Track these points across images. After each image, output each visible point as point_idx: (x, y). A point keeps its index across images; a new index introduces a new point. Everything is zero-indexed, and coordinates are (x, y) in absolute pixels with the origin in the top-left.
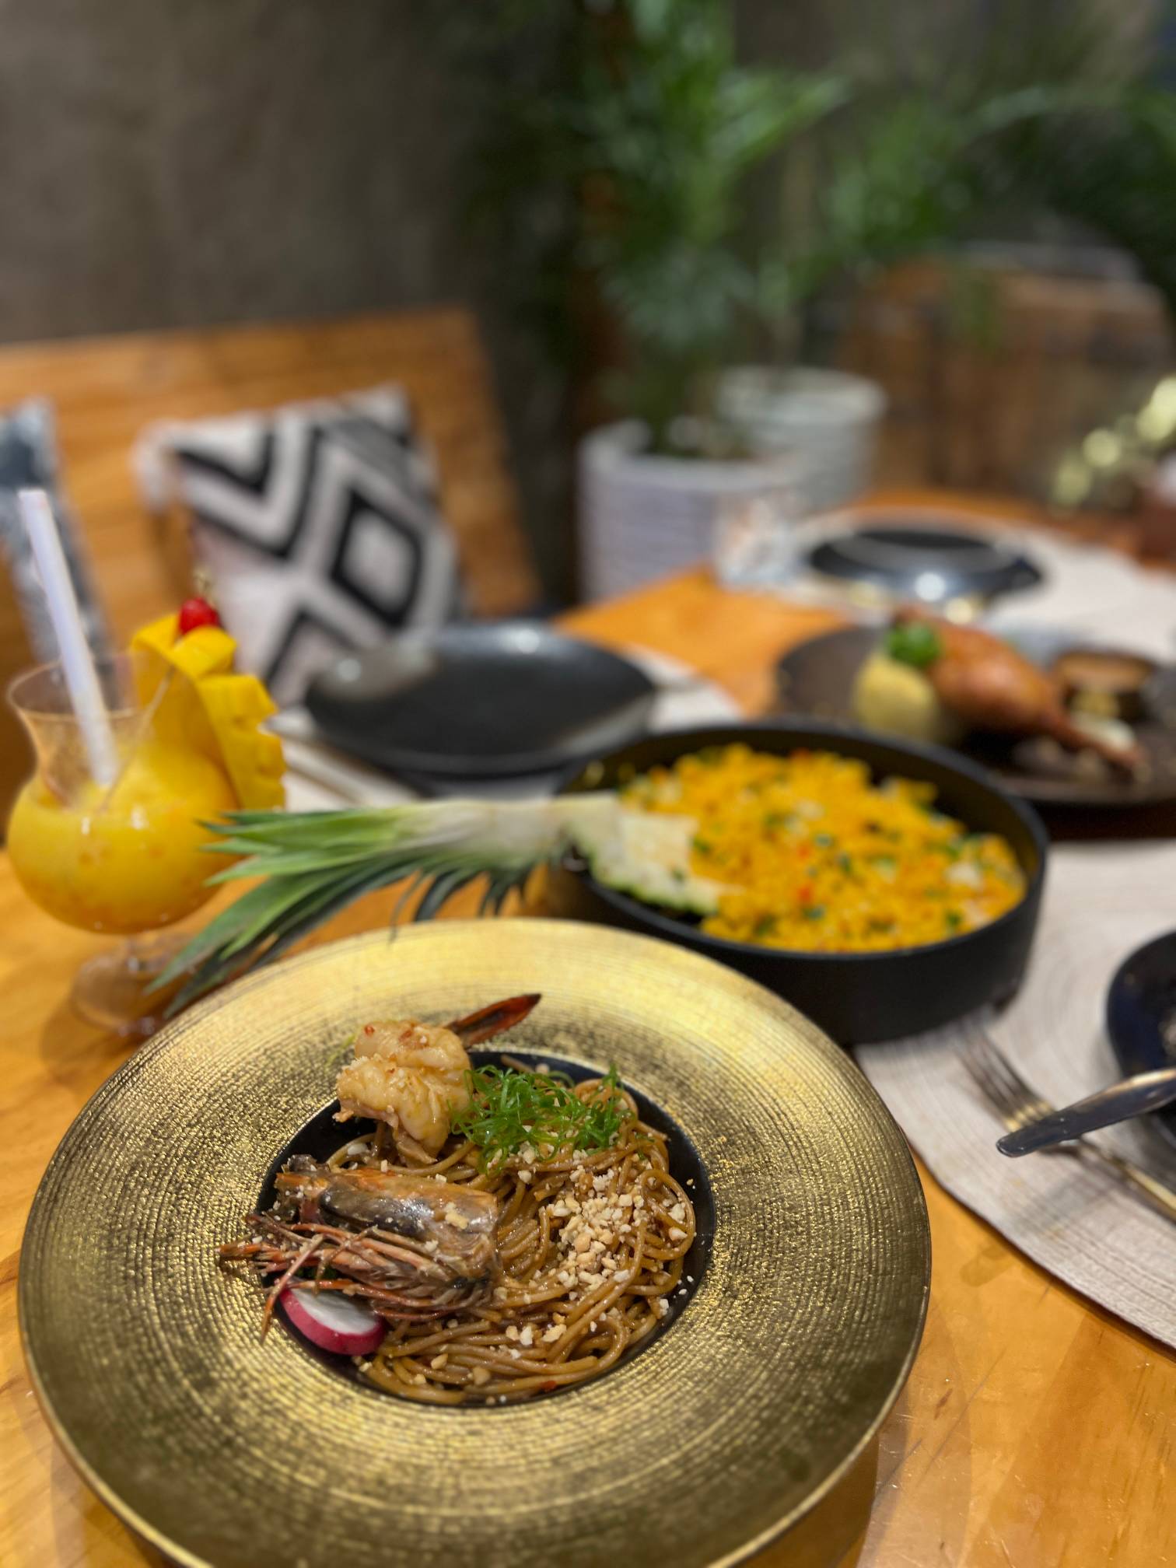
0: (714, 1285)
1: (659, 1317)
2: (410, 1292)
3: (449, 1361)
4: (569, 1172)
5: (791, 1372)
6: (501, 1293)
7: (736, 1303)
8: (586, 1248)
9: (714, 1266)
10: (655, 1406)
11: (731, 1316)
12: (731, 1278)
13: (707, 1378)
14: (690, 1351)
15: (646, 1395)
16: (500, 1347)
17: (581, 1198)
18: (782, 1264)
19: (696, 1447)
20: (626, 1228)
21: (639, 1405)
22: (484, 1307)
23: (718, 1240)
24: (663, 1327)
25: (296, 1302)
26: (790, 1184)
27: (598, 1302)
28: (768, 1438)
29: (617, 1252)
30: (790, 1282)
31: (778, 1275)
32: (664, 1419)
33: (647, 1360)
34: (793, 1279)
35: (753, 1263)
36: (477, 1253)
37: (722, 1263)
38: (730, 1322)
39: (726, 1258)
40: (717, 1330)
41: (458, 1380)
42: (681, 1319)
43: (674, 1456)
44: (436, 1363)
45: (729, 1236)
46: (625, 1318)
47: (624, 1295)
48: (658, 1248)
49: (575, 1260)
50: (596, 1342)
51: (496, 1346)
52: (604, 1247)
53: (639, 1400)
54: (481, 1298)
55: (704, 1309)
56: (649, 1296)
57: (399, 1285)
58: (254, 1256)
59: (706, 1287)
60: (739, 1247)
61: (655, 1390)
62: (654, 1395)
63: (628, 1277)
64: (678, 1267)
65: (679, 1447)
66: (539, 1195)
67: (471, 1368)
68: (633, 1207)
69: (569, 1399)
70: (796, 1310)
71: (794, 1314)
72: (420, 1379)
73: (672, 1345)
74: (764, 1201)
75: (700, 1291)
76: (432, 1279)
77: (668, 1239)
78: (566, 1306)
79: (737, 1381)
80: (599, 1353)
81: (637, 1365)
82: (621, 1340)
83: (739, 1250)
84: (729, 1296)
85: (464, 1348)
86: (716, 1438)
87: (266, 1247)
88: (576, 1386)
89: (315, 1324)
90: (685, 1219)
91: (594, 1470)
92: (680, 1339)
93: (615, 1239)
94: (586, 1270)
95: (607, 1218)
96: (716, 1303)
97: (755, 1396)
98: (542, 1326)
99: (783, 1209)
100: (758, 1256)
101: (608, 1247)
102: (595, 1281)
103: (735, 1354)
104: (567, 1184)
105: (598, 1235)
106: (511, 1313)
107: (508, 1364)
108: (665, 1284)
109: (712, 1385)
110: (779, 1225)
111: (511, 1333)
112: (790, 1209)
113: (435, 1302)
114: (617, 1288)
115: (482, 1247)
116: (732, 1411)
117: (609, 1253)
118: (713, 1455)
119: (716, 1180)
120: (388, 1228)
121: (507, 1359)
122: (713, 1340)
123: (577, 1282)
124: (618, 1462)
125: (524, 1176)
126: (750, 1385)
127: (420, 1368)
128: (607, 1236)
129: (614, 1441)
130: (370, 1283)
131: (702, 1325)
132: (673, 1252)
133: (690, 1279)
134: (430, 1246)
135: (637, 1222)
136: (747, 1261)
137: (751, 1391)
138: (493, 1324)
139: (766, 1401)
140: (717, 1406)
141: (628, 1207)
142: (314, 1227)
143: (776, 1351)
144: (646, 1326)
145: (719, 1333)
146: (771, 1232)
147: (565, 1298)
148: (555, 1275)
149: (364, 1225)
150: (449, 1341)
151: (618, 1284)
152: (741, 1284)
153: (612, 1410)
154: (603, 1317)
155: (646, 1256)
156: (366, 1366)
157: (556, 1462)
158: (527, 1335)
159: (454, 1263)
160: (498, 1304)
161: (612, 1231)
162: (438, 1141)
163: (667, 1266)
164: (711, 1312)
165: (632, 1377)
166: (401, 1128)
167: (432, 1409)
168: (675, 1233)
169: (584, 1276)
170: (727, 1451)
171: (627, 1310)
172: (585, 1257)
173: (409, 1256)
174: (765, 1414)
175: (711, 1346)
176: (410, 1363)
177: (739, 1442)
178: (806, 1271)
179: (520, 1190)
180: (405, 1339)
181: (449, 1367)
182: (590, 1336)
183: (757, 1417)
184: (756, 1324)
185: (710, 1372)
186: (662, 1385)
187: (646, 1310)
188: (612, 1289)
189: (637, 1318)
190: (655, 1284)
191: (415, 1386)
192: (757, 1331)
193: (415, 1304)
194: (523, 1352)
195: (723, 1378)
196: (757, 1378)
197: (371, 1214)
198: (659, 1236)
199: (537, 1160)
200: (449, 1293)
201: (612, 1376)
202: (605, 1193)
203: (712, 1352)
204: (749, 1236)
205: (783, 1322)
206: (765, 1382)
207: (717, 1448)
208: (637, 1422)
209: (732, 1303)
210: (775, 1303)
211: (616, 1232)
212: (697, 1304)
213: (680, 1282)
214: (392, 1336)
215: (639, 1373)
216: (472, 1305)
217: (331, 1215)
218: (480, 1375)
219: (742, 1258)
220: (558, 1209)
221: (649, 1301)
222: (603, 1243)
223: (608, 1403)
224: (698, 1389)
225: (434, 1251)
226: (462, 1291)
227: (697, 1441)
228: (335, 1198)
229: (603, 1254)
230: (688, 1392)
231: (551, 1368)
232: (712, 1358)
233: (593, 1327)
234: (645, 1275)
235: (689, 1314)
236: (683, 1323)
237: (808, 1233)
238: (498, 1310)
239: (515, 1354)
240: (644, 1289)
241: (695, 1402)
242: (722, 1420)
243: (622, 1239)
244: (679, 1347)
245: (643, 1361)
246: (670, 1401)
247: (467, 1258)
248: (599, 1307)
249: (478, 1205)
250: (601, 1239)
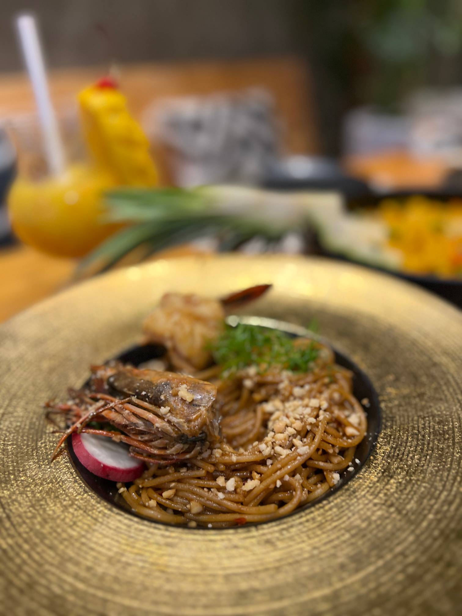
0: (375, 467)
1: (331, 485)
2: (156, 443)
3: (176, 495)
4: (277, 383)
5: (435, 539)
6: (217, 453)
7: (392, 481)
8: (281, 430)
9: (377, 454)
10: (315, 548)
11: (388, 490)
12: (389, 463)
13: (360, 533)
14: (350, 511)
15: (309, 538)
16: (212, 490)
17: (285, 400)
18: (431, 458)
19: (345, 587)
20: (312, 420)
21: (303, 545)
22: (203, 460)
23: (382, 438)
24: (332, 491)
25: (80, 441)
26: (440, 407)
27: (283, 467)
28: (411, 591)
29: (305, 436)
30: (437, 472)
31: (428, 465)
32: (321, 559)
33: (315, 513)
34: (439, 470)
35: (408, 455)
37: (384, 453)
38: (385, 494)
39: (387, 450)
40: (375, 498)
41: (179, 508)
42: (346, 487)
43: (326, 591)
44: (166, 494)
45: (390, 436)
46: (306, 482)
47: (304, 465)
48: (335, 437)
49: (273, 438)
50: (281, 496)
51: (209, 489)
52: (295, 432)
53: (303, 542)
54: (200, 453)
55: (365, 482)
56: (327, 470)
57: (146, 438)
59: (369, 468)
60: (397, 443)
61: (318, 536)
62: (316, 539)
63: (308, 451)
64: (351, 453)
65: (330, 584)
66: (257, 397)
67: (190, 500)
68: (319, 408)
69: (249, 531)
70: (441, 492)
71: (440, 495)
72: (153, 503)
73: (336, 505)
74: (419, 416)
75: (363, 470)
76: (164, 434)
77: (344, 434)
78: (263, 469)
79: (387, 539)
80: (282, 504)
81: (307, 514)
82: (299, 495)
83: (397, 445)
84: (387, 476)
85: (186, 487)
86: (364, 582)
88: (256, 524)
89: (88, 456)
90: (360, 424)
91: (256, 591)
92: (343, 501)
93: (304, 427)
94: (280, 446)
95: (300, 413)
96: (376, 479)
97: (403, 554)
98: (244, 480)
99: (434, 422)
100: (413, 451)
101: (299, 432)
102: (285, 452)
103: (387, 518)
104: (277, 392)
105: (292, 423)
106: (222, 467)
107: (215, 502)
108: (339, 463)
109: (365, 539)
110: (430, 432)
111: (221, 481)
112: (439, 423)
113: (168, 452)
114: (299, 458)
115: (201, 415)
116: (380, 563)
117: (299, 437)
118: (359, 598)
119: (384, 401)
120: (143, 398)
121: (214, 498)
122: (371, 505)
123: (272, 453)
124: (278, 588)
125: (248, 383)
126: (398, 544)
127: (155, 496)
128: (298, 425)
129: (278, 569)
130: (131, 435)
131: (363, 493)
132: (347, 442)
133: (357, 461)
134: (163, 410)
135: (321, 417)
136: (403, 454)
137: (399, 549)
138: (208, 472)
139: (411, 559)
140: (368, 556)
141: (315, 408)
142: (99, 396)
143: (422, 520)
144: (320, 490)
145: (376, 501)
146: (424, 436)
147: (263, 463)
148: (256, 446)
149: (128, 396)
150: (179, 481)
151: (300, 455)
152: (397, 469)
153: (280, 544)
154: (287, 478)
155: (323, 440)
156: (122, 490)
157: (227, 578)
158: (231, 484)
159: (178, 423)
160: (213, 460)
161: (302, 422)
162: (199, 359)
163: (342, 452)
164: (371, 485)
165: (301, 523)
166: (175, 349)
168: (350, 431)
169: (278, 449)
170: (373, 596)
171: (308, 478)
172: (280, 436)
173: (150, 416)
174: (411, 570)
175: (368, 509)
176: (151, 491)
177: (383, 590)
178: (451, 464)
179: (245, 394)
181: (176, 498)
182: (276, 490)
183: (403, 571)
184: (407, 498)
185: (365, 529)
186: (324, 533)
187: (323, 480)
188: (295, 459)
189: (316, 484)
190: (331, 462)
191: (149, 507)
192: (408, 503)
193: (156, 452)
194: (227, 496)
195: (376, 536)
196: (405, 539)
197: (134, 390)
198: (338, 431)
199: (258, 374)
200: (178, 447)
201: (285, 520)
202: (302, 398)
203: (369, 513)
204: (405, 438)
205: (430, 499)
206: (412, 543)
207: (363, 591)
208: (299, 558)
209: (389, 481)
210: (424, 484)
211: (305, 422)
212: (360, 478)
213: (350, 464)
215: (307, 521)
216: (195, 457)
217: (114, 391)
218: (195, 507)
219: (399, 451)
220: (268, 407)
221: (325, 473)
222: (295, 429)
223: (278, 539)
224: (353, 540)
225: (166, 414)
226: (186, 446)
227: (349, 581)
228: (116, 380)
229: (294, 436)
230: (344, 542)
231: (244, 509)
232: (368, 519)
233: (279, 484)
234: (325, 455)
235: (354, 484)
236: (347, 490)
237: (454, 440)
238: (214, 464)
239: (221, 495)
240: (322, 464)
241: (348, 550)
242: (371, 569)
243: (309, 428)
244: (342, 507)
245: (312, 512)
246: (328, 546)
247: (189, 421)
248: (283, 471)
249: (204, 389)
250: (293, 425)
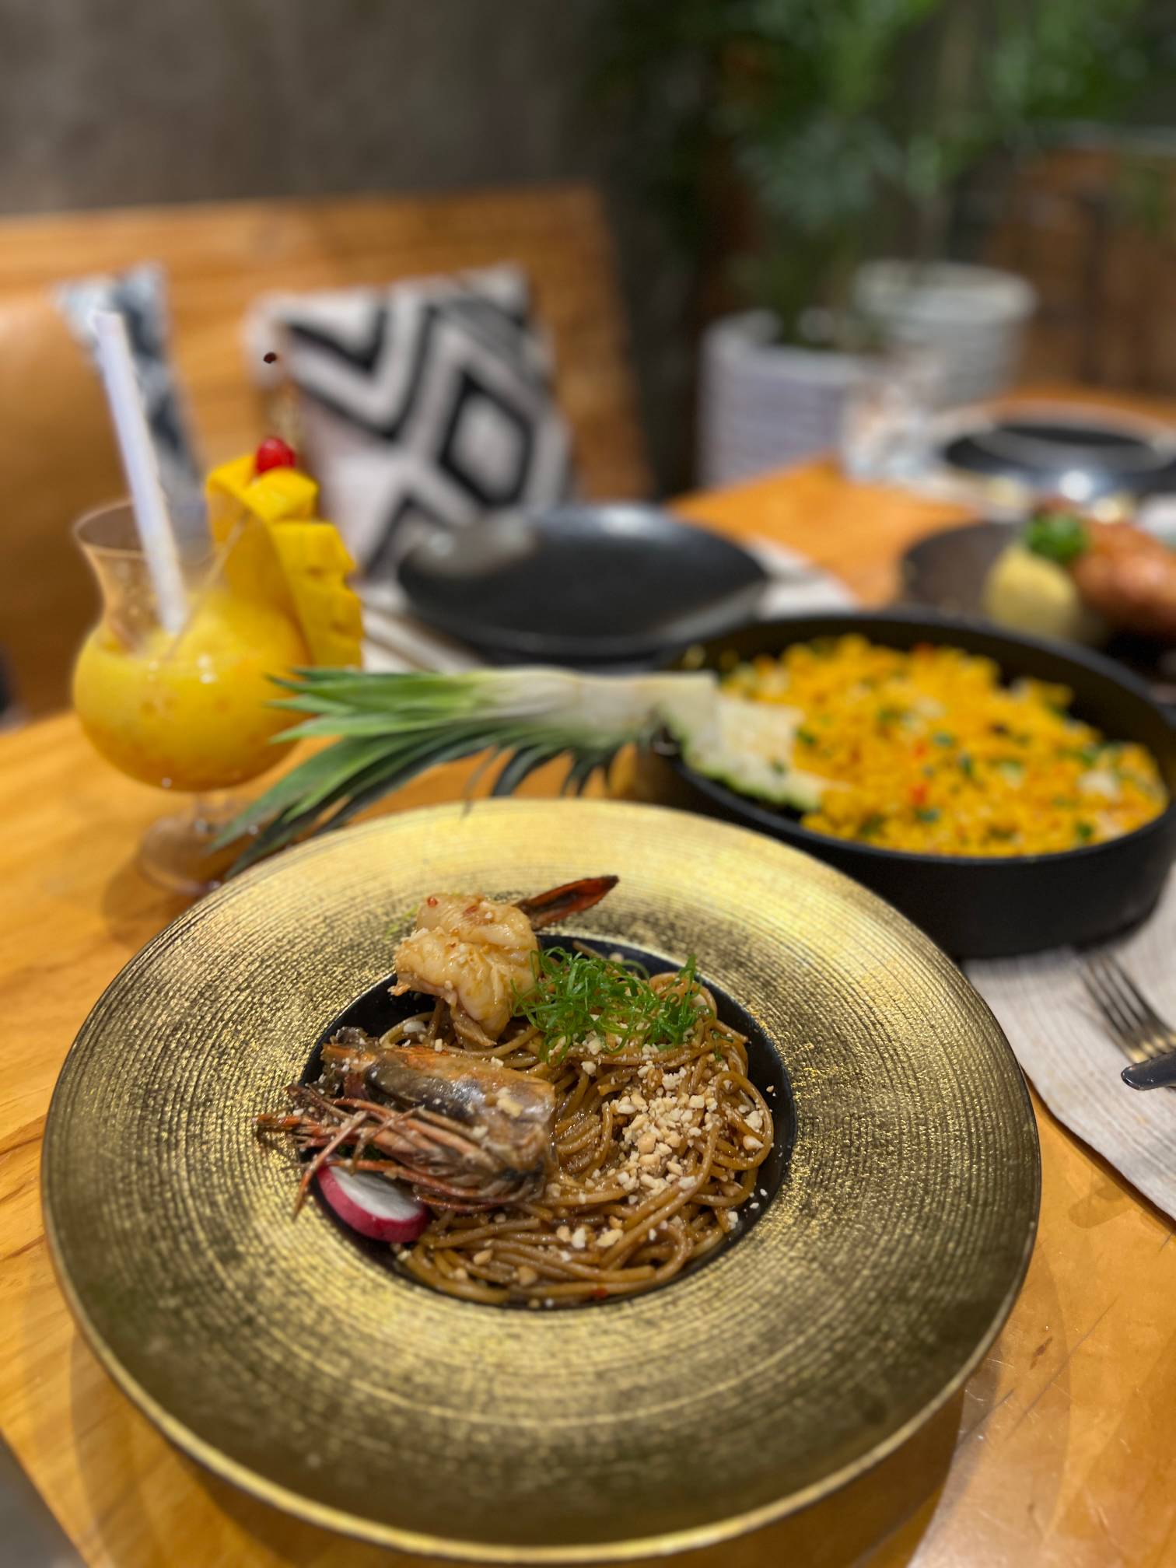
0: (790, 1202)
1: (726, 1231)
2: (457, 1180)
3: (494, 1258)
4: (637, 1066)
5: (871, 1303)
6: (554, 1190)
7: (814, 1222)
8: (651, 1150)
9: (791, 1181)
10: (714, 1327)
11: (808, 1236)
12: (809, 1195)
13: (774, 1301)
14: (758, 1271)
15: (705, 1313)
16: (551, 1248)
17: (648, 1097)
18: (868, 1184)
19: (757, 1375)
20: (696, 1131)
21: (697, 1324)
22: (534, 1203)
23: (798, 1153)
24: (729, 1242)
25: (333, 1180)
26: (883, 1099)
27: (659, 1208)
28: (840, 1374)
29: (684, 1157)
30: (876, 1205)
31: (863, 1196)
32: (724, 1341)
33: (708, 1277)
34: (879, 1202)
35: (835, 1181)
36: (530, 1143)
37: (801, 1178)
38: (805, 1243)
39: (805, 1173)
40: (791, 1250)
41: (501, 1278)
42: (750, 1235)
43: (733, 1382)
44: (480, 1258)
45: (810, 1149)
46: (689, 1229)
47: (688, 1203)
48: (730, 1156)
49: (638, 1161)
50: (655, 1252)
51: (546, 1246)
52: (670, 1150)
53: (697, 1319)
54: (532, 1192)
55: (777, 1226)
56: (717, 1207)
57: (443, 1172)
58: (294, 1129)
59: (781, 1203)
60: (821, 1163)
61: (716, 1309)
62: (714, 1315)
63: (695, 1184)
64: (751, 1179)
65: (738, 1373)
66: (603, 1089)
67: (517, 1266)
68: (705, 1110)
69: (620, 1309)
70: (881, 1236)
71: (878, 1240)
72: (461, 1273)
73: (738, 1263)
74: (852, 1115)
75: (773, 1207)
76: (479, 1167)
77: (742, 1147)
78: (624, 1211)
79: (809, 1308)
80: (657, 1263)
81: (699, 1279)
82: (683, 1251)
83: (820, 1166)
84: (807, 1215)
85: (511, 1245)
86: (781, 1367)
87: (307, 1120)
88: (629, 1296)
89: (351, 1205)
90: (763, 1128)
91: (642, 1389)
92: (748, 1256)
93: (683, 1142)
94: (649, 1173)
95: (676, 1119)
96: (791, 1221)
97: (828, 1326)
98: (597, 1229)
99: (874, 1126)
100: (842, 1173)
101: (675, 1151)
102: (658, 1186)
103: (808, 1278)
104: (634, 1080)
105: (665, 1137)
106: (563, 1212)
107: (555, 1266)
108: (735, 1196)
109: (780, 1310)
110: (867, 1142)
111: (563, 1233)
112: (880, 1127)
113: (481, 1193)
114: (681, 1195)
115: (535, 1138)
116: (801, 1340)
117: (675, 1157)
118: (776, 1386)
119: (800, 1089)
120: (437, 1110)
121: (556, 1260)
122: (785, 1261)
123: (638, 1185)
124: (670, 1383)
125: (588, 1067)
126: (824, 1313)
127: (462, 1261)
128: (674, 1138)
129: (667, 1359)
130: (414, 1167)
131: (774, 1243)
132: (747, 1162)
133: (763, 1192)
134: (478, 1132)
135: (709, 1126)
136: (829, 1179)
137: (823, 1320)
138: (543, 1222)
139: (840, 1332)
140: (784, 1332)
141: (699, 1109)
142: (357, 1103)
143: (855, 1278)
144: (711, 1238)
145: (793, 1254)
146: (858, 1149)
147: (624, 1201)
148: (614, 1175)
149: (410, 1105)
150: (496, 1236)
151: (682, 1190)
152: (820, 1203)
153: (667, 1326)
154: (664, 1225)
155: (715, 1164)
156: (405, 1255)
157: (600, 1376)
158: (579, 1238)
159: (504, 1153)
160: (550, 1202)
161: (680, 1134)
162: (498, 1023)
163: (739, 1176)
164: (785, 1231)
165: (692, 1293)
166: (460, 1006)
167: (470, 1306)
168: (750, 1142)
169: (647, 1179)
170: (793, 1383)
171: (691, 1220)
172: (648, 1159)
173: (455, 1141)
174: (839, 1347)
175: (783, 1267)
176: (452, 1256)
177: (806, 1374)
178: (895, 1194)
179: (583, 1082)
180: (450, 1229)
181: (493, 1264)
182: (649, 1244)
183: (830, 1349)
184: (834, 1247)
185: (779, 1295)
186: (725, 1304)
187: (713, 1223)
188: (675, 1196)
189: (702, 1230)
190: (724, 1195)
191: (456, 1281)
192: (836, 1255)
193: (460, 1193)
194: (575, 1256)
195: (793, 1304)
196: (832, 1307)
197: (419, 1094)
198: (732, 1143)
199: (602, 1051)
200: (498, 1185)
201: (669, 1289)
202: (675, 1092)
203: (783, 1273)
204: (832, 1152)
205: (865, 1248)
206: (841, 1311)
207: (781, 1378)
208: (693, 1342)
209: (809, 1222)
210: (857, 1226)
211: (685, 1135)
212: (770, 1220)
213: (752, 1195)
214: (435, 1226)
215: (700, 1289)
216: (522, 1199)
217: (377, 1092)
218: (526, 1276)
219: (823, 1174)
220: (623, 1106)
221: (716, 1213)
222: (669, 1145)
223: (663, 1318)
224: (764, 1312)
225: (482, 1138)
226: (511, 1184)
227: (760, 1368)
228: (381, 1075)
229: (669, 1157)
230: (753, 1315)
231: (604, 1274)
232: (781, 1281)
233: (653, 1234)
234: (714, 1183)
235: (760, 1230)
236: (752, 1239)
237: (900, 1154)
238: (551, 1208)
239: (565, 1256)
240: (711, 1199)
241: (760, 1326)
242: (789, 1348)
243: (690, 1143)
244: (746, 1265)
245: (704, 1276)
246: (731, 1323)
247: (518, 1148)
248: (660, 1214)
249: (534, 1093)
250: (667, 1140)
